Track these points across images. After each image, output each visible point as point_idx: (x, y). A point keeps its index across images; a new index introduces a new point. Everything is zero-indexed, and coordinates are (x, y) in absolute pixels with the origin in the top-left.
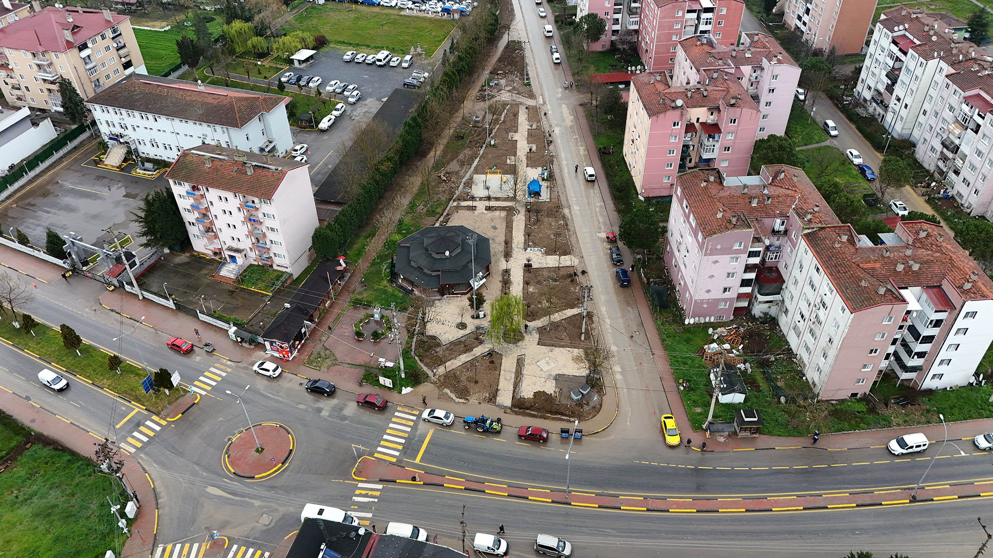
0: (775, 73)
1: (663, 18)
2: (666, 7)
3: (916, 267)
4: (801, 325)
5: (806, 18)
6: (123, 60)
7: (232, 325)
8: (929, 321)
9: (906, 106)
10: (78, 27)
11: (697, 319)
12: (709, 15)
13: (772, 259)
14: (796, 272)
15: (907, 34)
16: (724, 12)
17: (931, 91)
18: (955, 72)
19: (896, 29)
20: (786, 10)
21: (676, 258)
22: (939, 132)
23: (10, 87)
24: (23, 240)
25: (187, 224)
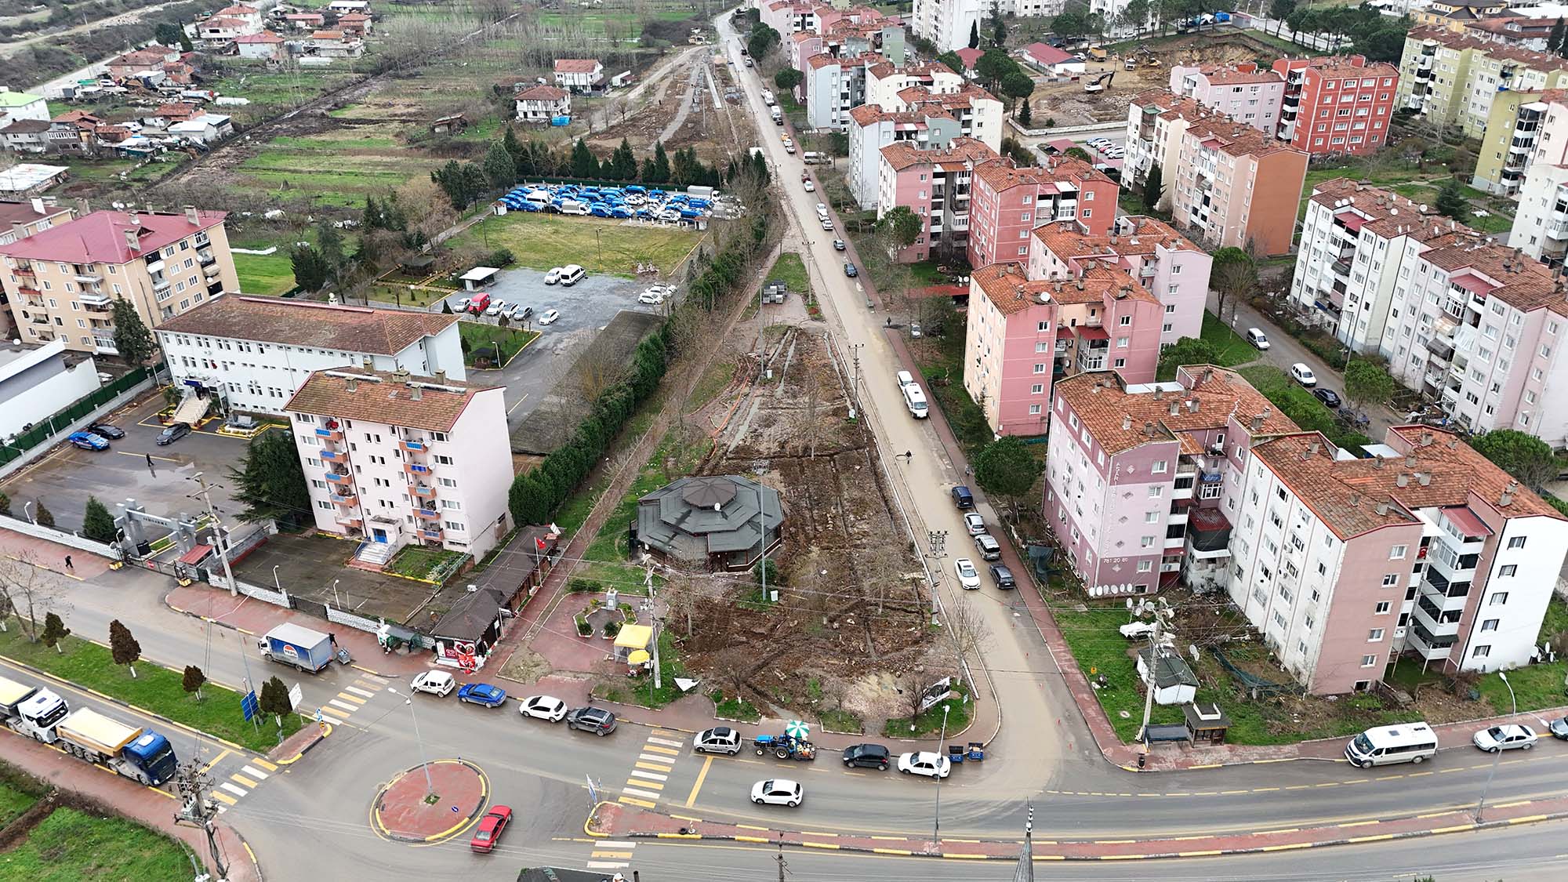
0: (1176, 264)
1: (1007, 206)
2: (1008, 192)
3: (1425, 480)
4: (1267, 587)
5: (1205, 210)
6: (210, 280)
7: (382, 621)
8: (1458, 557)
9: (1367, 306)
10: (147, 231)
11: (1106, 588)
12: (1071, 202)
13: (1209, 495)
14: (1248, 507)
15: (1354, 210)
16: (1091, 198)
17: (1401, 283)
18: (1430, 249)
19: (1338, 204)
20: (1175, 203)
21: (1063, 507)
22: (1422, 333)
23: (31, 319)
24: (46, 520)
25: (310, 485)
